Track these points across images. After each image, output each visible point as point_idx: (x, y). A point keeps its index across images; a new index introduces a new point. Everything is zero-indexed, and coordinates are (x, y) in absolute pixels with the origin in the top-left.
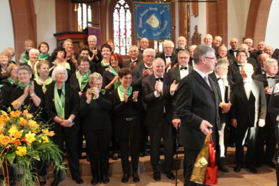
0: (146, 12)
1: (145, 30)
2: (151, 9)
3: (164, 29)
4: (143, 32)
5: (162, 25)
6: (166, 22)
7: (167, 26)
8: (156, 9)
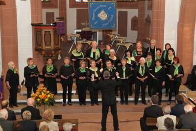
0: (97, 8)
1: (97, 22)
2: (101, 6)
3: (110, 21)
4: (95, 23)
5: (109, 18)
6: (112, 16)
7: (113, 18)
8: (105, 6)
